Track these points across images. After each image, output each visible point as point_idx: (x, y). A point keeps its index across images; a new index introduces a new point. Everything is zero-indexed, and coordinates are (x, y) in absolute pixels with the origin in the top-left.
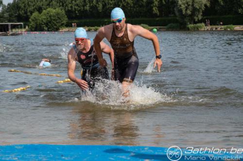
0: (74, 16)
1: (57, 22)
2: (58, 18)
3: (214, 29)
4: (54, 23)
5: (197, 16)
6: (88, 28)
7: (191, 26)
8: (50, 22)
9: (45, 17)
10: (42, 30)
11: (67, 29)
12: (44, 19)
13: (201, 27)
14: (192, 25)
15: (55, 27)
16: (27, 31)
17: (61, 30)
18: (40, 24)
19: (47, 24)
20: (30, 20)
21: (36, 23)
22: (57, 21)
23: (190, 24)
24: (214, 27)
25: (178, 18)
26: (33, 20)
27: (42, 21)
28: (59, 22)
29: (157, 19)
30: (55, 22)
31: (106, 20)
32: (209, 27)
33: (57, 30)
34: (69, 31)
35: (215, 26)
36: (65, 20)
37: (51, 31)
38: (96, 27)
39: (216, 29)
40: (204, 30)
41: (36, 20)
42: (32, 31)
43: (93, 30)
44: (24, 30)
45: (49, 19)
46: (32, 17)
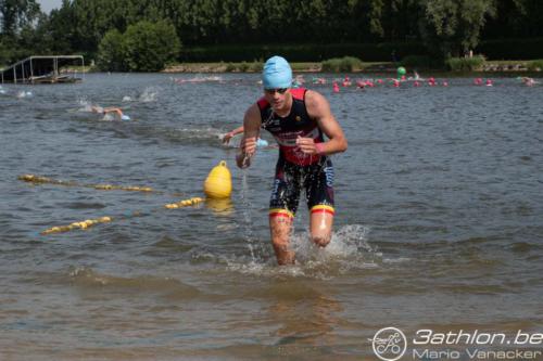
0: (196, 38)
1: (158, 53)
2: (161, 41)
3: (506, 69)
4: (152, 54)
5: (469, 40)
6: (227, 65)
7: (454, 61)
8: (143, 51)
9: (132, 41)
10: (124, 69)
11: (180, 68)
12: (131, 45)
13: (475, 64)
14: (457, 60)
15: (154, 62)
16: (93, 71)
17: (167, 70)
18: (120, 56)
19: (136, 57)
20: (100, 47)
21: (113, 54)
22: (160, 49)
23: (453, 56)
24: (506, 65)
25: (425, 44)
26: (105, 47)
27: (126, 49)
28: (163, 52)
29: (380, 45)
30: (155, 53)
31: (266, 48)
32: (494, 65)
33: (158, 69)
34: (184, 72)
35: (507, 62)
36: (177, 46)
37: (146, 71)
38: (245, 63)
39: (510, 67)
40: (484, 71)
41: (113, 46)
42: (104, 71)
43: (238, 70)
44: (85, 69)
45: (140, 46)
46: (104, 41)
